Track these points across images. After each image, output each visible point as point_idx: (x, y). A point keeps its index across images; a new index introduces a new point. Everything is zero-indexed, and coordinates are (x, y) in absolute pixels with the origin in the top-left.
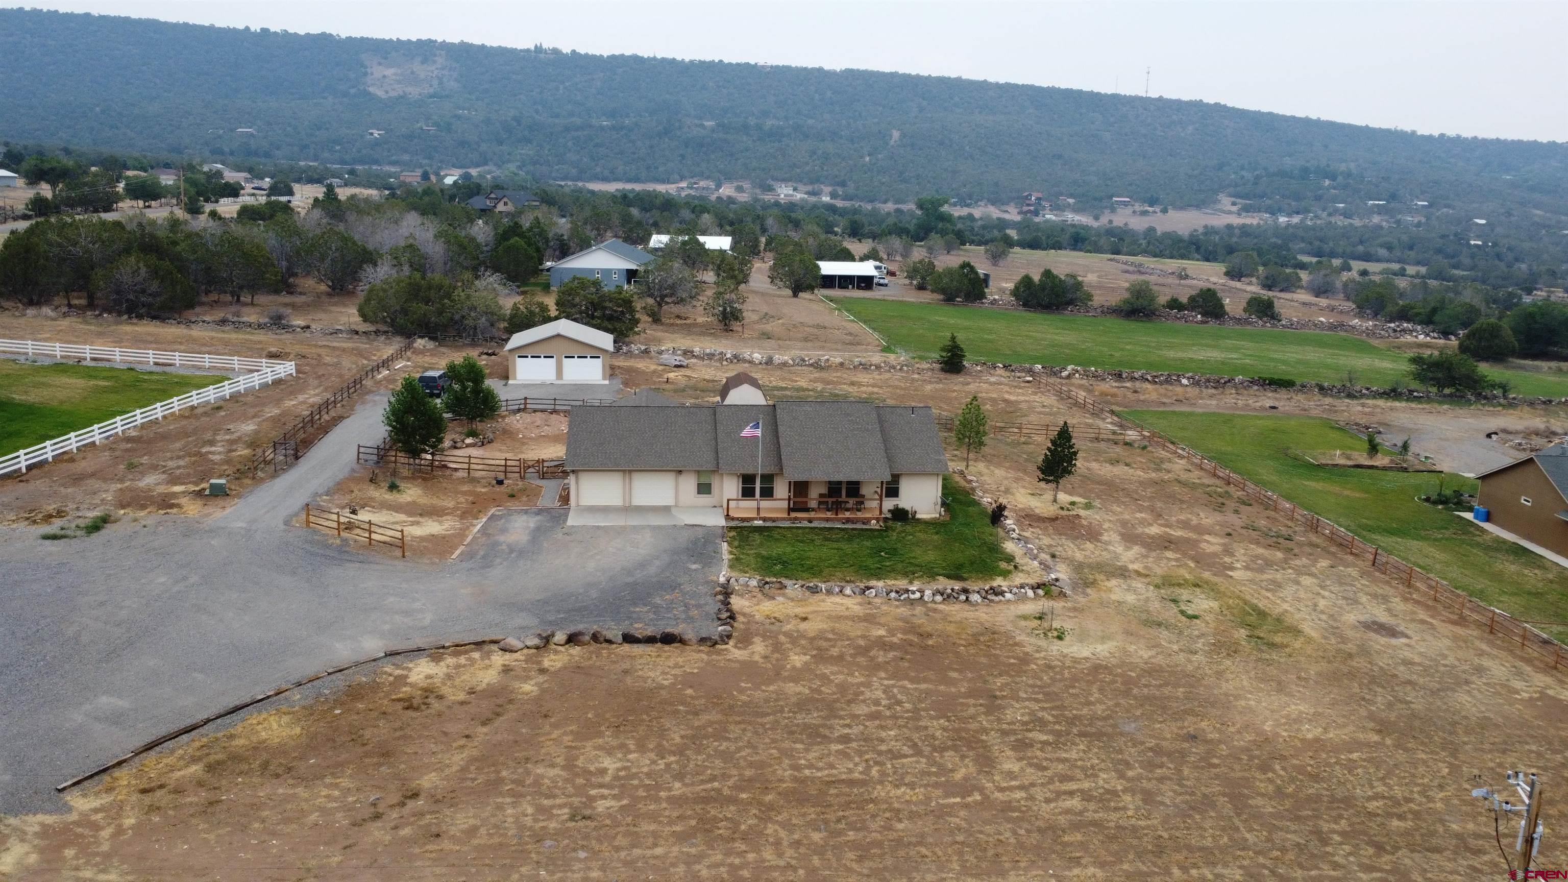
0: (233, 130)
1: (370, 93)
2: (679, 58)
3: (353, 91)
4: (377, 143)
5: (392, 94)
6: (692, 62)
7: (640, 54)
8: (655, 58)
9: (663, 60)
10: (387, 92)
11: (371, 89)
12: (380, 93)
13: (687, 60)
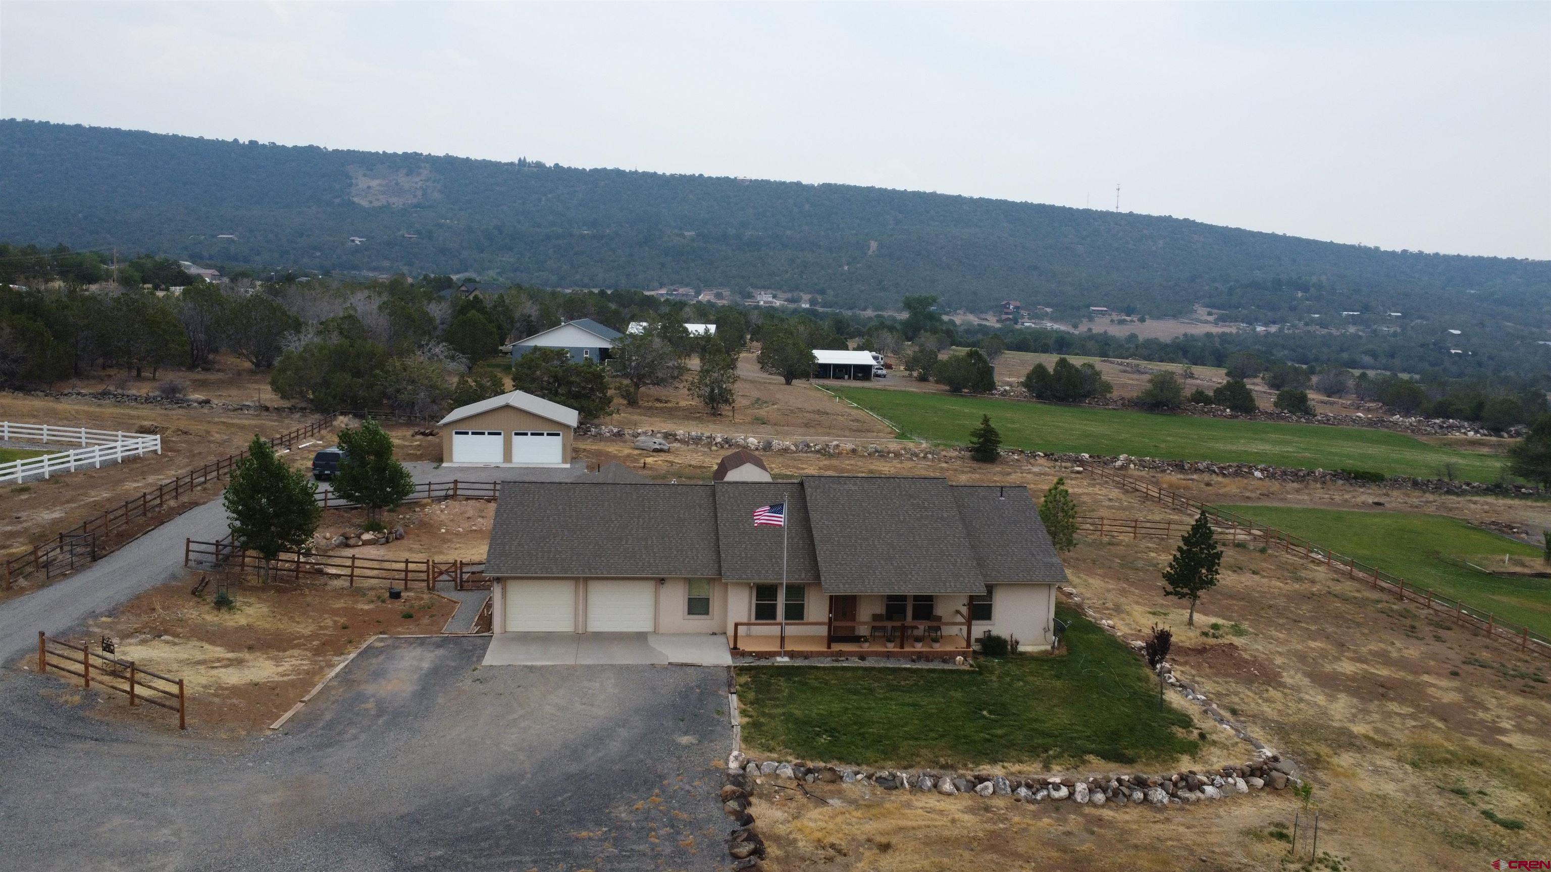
0: (214, 236)
1: (353, 203)
2: (660, 172)
3: (337, 201)
4: (357, 250)
5: (376, 204)
6: (672, 176)
7: (622, 168)
8: (636, 172)
9: (645, 174)
10: (371, 202)
11: (355, 199)
12: (364, 203)
13: (668, 174)
